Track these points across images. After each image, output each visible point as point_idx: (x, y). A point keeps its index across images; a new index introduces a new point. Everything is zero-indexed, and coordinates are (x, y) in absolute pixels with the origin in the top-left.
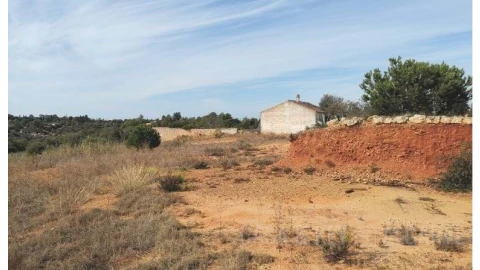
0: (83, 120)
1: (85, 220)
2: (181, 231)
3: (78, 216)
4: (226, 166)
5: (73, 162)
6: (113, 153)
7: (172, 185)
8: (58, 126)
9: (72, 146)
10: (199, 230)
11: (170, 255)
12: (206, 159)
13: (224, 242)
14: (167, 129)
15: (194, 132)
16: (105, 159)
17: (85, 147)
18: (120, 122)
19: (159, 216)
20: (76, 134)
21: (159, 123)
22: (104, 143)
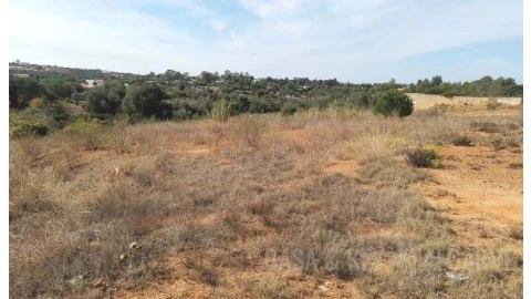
0: (332, 83)
1: (327, 182)
2: (428, 212)
3: (321, 177)
4: (498, 145)
5: (321, 125)
6: (358, 119)
7: (422, 160)
8: (309, 89)
9: (320, 109)
10: (451, 216)
11: (413, 235)
12: (470, 134)
13: (484, 236)
14: (423, 96)
15: (456, 101)
16: (350, 125)
17: (332, 111)
18: (369, 86)
19: (403, 191)
20: (325, 98)
21: (413, 89)
22: (351, 108)
